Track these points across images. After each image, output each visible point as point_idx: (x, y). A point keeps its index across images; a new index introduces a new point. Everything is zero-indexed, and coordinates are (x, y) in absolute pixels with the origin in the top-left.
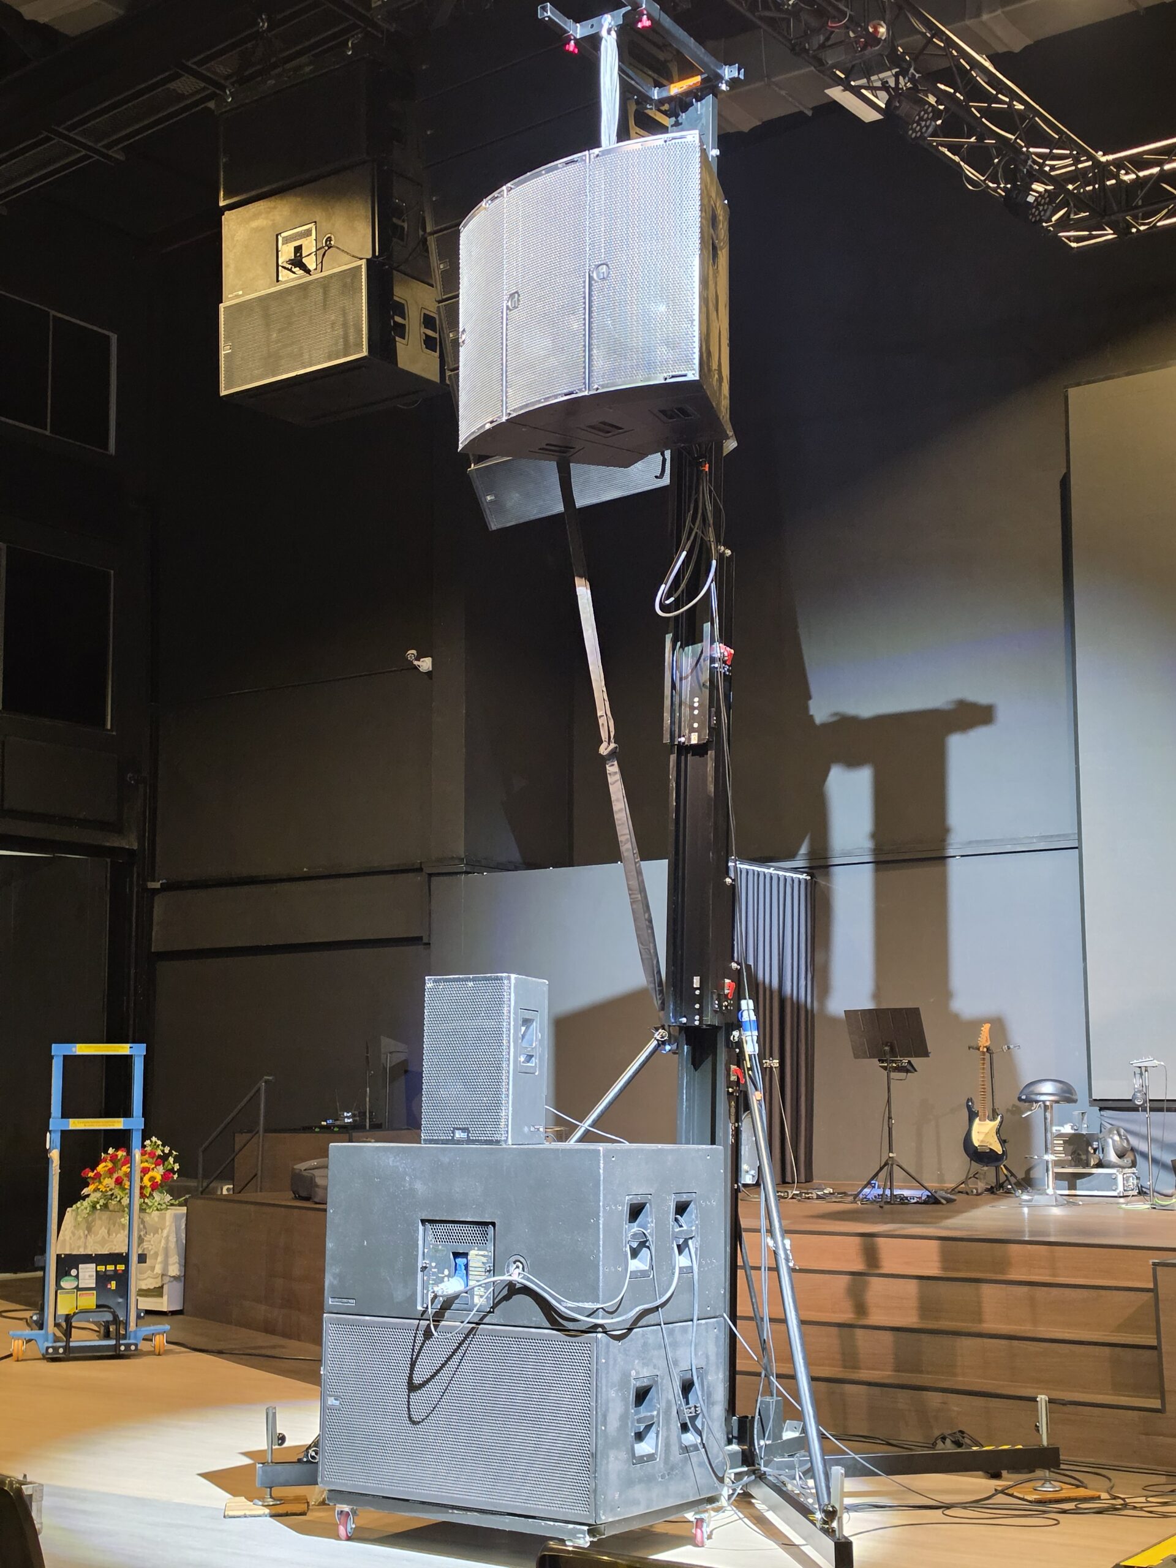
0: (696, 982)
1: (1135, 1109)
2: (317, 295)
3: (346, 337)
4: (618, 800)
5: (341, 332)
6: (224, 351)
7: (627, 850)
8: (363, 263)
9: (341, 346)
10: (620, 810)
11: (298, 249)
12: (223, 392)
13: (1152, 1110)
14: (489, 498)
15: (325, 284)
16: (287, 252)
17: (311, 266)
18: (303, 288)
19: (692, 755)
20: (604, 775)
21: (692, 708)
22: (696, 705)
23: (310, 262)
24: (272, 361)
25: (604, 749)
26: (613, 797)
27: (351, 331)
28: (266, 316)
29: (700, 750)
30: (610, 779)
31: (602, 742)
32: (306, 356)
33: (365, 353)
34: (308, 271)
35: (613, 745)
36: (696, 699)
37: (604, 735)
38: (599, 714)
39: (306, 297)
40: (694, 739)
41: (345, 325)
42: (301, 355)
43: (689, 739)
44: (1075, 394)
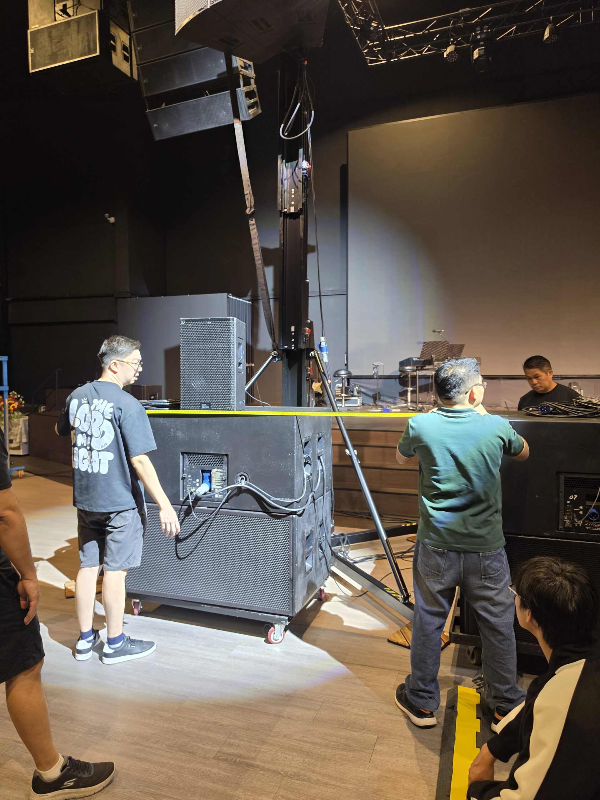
0: (293, 329)
1: (374, 378)
2: (74, 27)
3: (89, 46)
4: (255, 238)
5: (86, 44)
6: (31, 51)
7: (259, 264)
8: (96, 11)
9: (87, 50)
10: (256, 244)
11: (65, 6)
12: (31, 71)
13: (379, 378)
14: (155, 125)
15: (78, 21)
16: (59, 7)
17: (71, 14)
18: (68, 23)
19: (290, 219)
20: (248, 225)
21: (291, 194)
22: (293, 192)
23: (70, 11)
24: (54, 57)
25: (248, 211)
26: (253, 237)
27: (92, 43)
28: (50, 36)
29: (294, 216)
30: (251, 227)
31: (247, 208)
32: (70, 54)
33: (98, 54)
34: (69, 16)
35: (253, 210)
36: (293, 190)
37: (248, 204)
38: (246, 193)
39: (69, 27)
40: (292, 210)
41: (88, 41)
42: (68, 54)
43: (290, 210)
44: (351, 133)
